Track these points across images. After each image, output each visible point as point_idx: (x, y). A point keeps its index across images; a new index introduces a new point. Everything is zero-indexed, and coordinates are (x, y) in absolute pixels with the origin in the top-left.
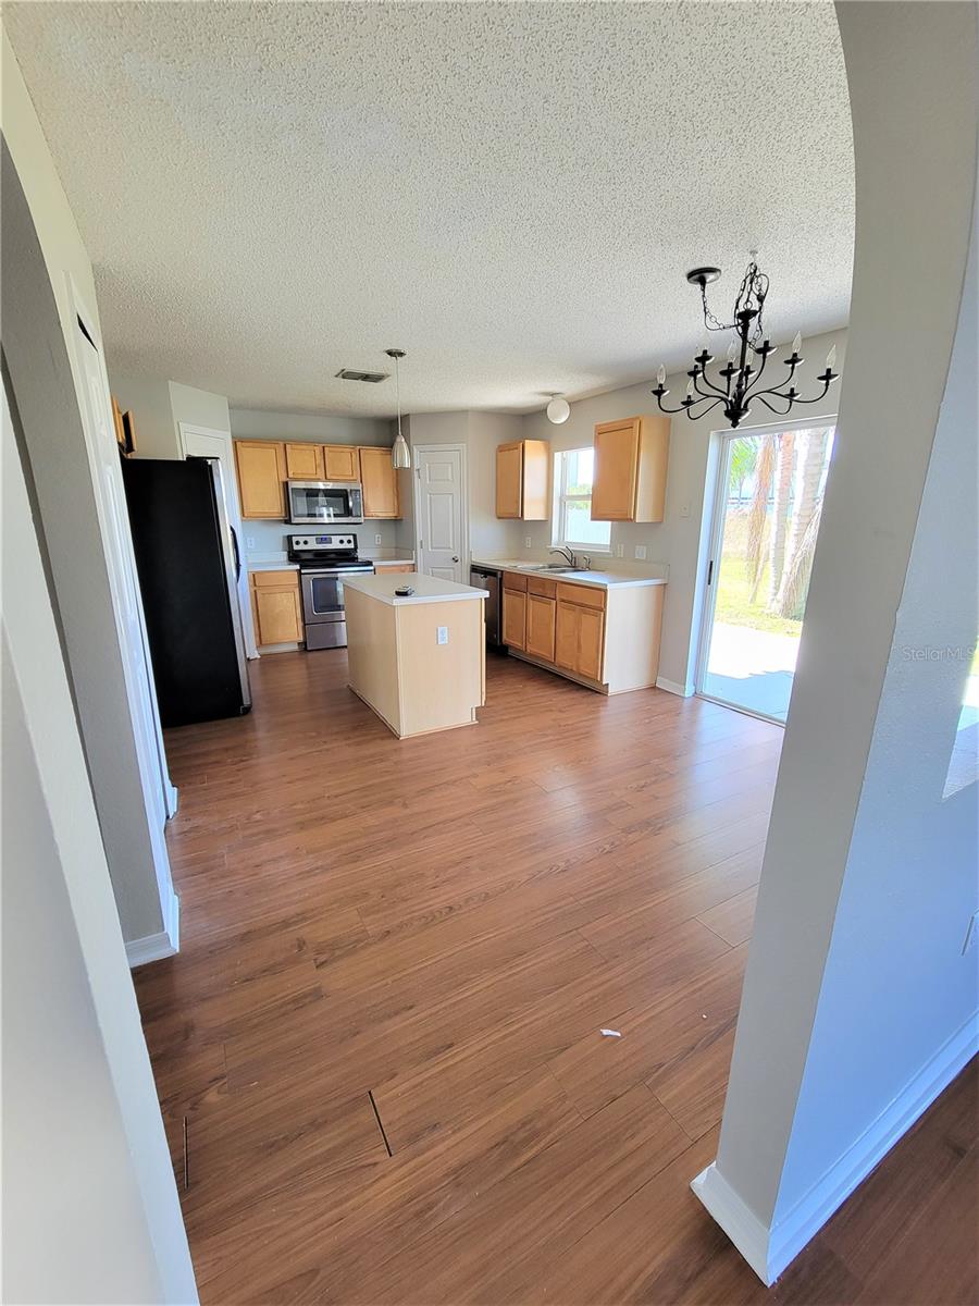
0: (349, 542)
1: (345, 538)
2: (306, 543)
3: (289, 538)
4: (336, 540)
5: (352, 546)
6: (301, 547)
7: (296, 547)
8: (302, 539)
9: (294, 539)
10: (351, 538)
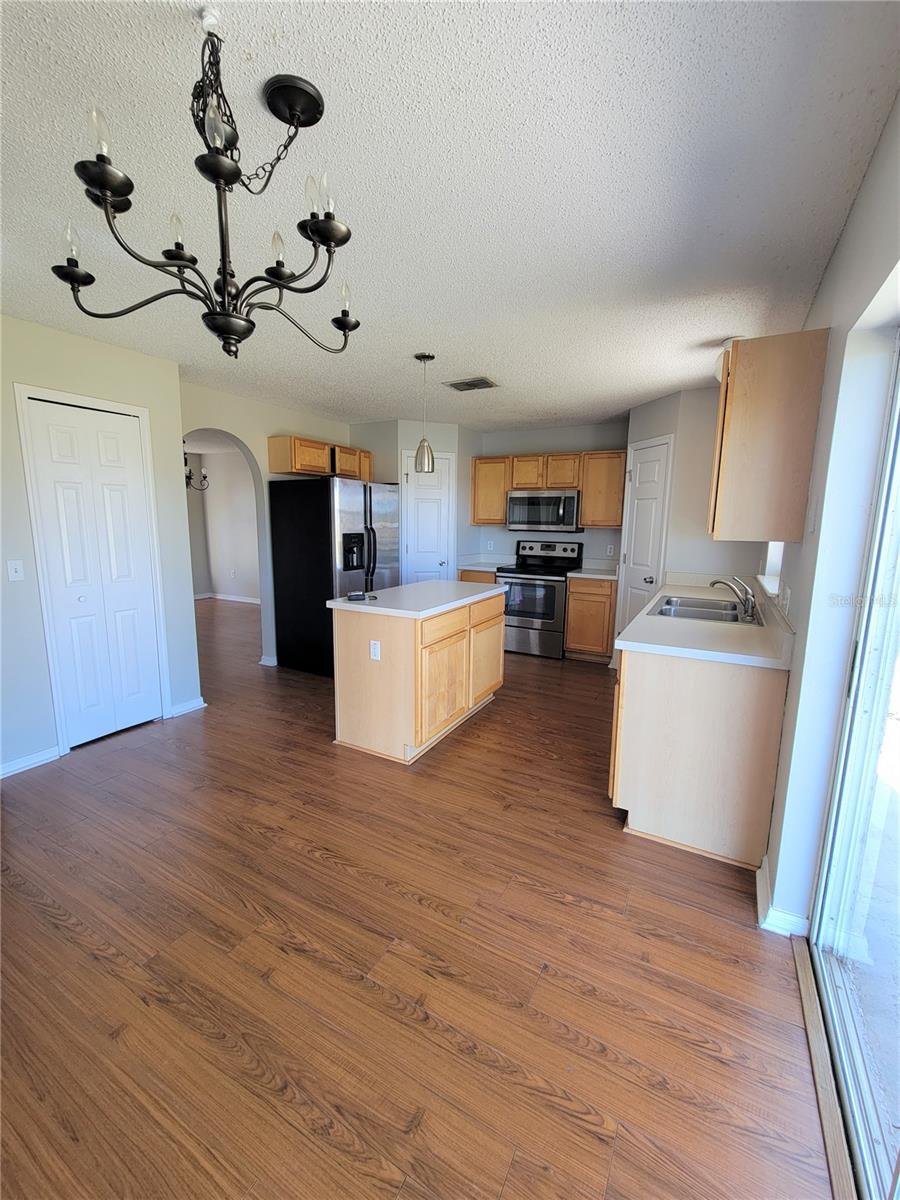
0: (573, 550)
1: (569, 547)
2: (531, 548)
3: (519, 543)
4: (559, 548)
5: (575, 555)
6: (527, 552)
7: (522, 552)
8: (528, 545)
9: (522, 544)
10: (576, 547)
